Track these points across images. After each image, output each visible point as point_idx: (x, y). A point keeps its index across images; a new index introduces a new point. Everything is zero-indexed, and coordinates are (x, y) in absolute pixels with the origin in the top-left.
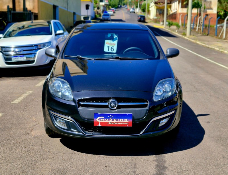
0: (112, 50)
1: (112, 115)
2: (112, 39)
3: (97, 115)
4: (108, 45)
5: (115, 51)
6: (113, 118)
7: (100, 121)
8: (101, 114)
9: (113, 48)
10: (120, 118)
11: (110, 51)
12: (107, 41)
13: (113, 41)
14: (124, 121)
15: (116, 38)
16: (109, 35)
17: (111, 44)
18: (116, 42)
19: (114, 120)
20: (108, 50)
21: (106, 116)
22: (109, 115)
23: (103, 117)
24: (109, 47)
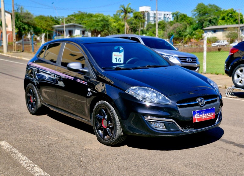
0: (120, 61)
1: (204, 111)
2: (118, 51)
3: (195, 113)
4: (116, 57)
5: (122, 62)
6: (204, 113)
7: (197, 118)
8: (197, 111)
9: (120, 59)
10: (208, 113)
11: (118, 62)
12: (114, 53)
13: (120, 53)
14: (211, 114)
15: (122, 50)
16: (116, 48)
17: (119, 56)
18: (122, 54)
19: (205, 114)
20: (116, 61)
21: (200, 112)
22: (202, 111)
23: (199, 114)
24: (116, 58)
